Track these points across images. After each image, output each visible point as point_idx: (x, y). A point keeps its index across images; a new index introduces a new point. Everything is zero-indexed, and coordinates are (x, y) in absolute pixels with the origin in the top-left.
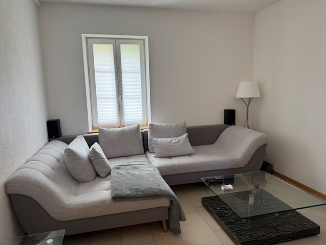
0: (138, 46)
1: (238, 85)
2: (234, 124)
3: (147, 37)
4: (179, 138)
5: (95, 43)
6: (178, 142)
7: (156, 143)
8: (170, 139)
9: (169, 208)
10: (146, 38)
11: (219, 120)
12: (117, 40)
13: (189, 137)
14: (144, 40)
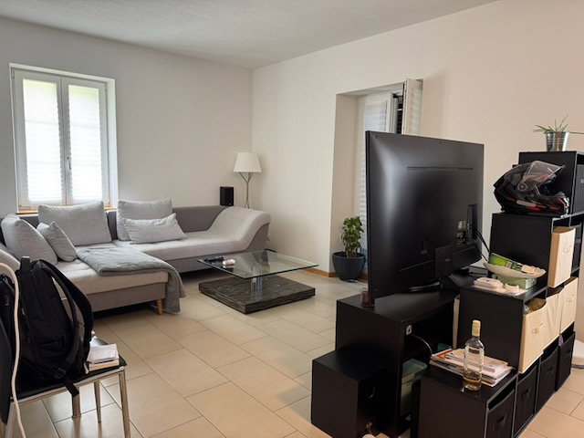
0: (96, 91)
1: (236, 157)
2: (232, 205)
3: (113, 80)
4: (164, 220)
5: (27, 78)
6: (164, 223)
7: (132, 226)
8: (151, 221)
9: (167, 284)
10: (112, 82)
11: (213, 200)
12: (63, 79)
13: (176, 218)
14: (106, 83)
